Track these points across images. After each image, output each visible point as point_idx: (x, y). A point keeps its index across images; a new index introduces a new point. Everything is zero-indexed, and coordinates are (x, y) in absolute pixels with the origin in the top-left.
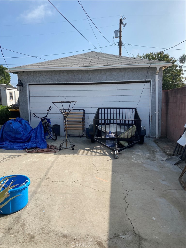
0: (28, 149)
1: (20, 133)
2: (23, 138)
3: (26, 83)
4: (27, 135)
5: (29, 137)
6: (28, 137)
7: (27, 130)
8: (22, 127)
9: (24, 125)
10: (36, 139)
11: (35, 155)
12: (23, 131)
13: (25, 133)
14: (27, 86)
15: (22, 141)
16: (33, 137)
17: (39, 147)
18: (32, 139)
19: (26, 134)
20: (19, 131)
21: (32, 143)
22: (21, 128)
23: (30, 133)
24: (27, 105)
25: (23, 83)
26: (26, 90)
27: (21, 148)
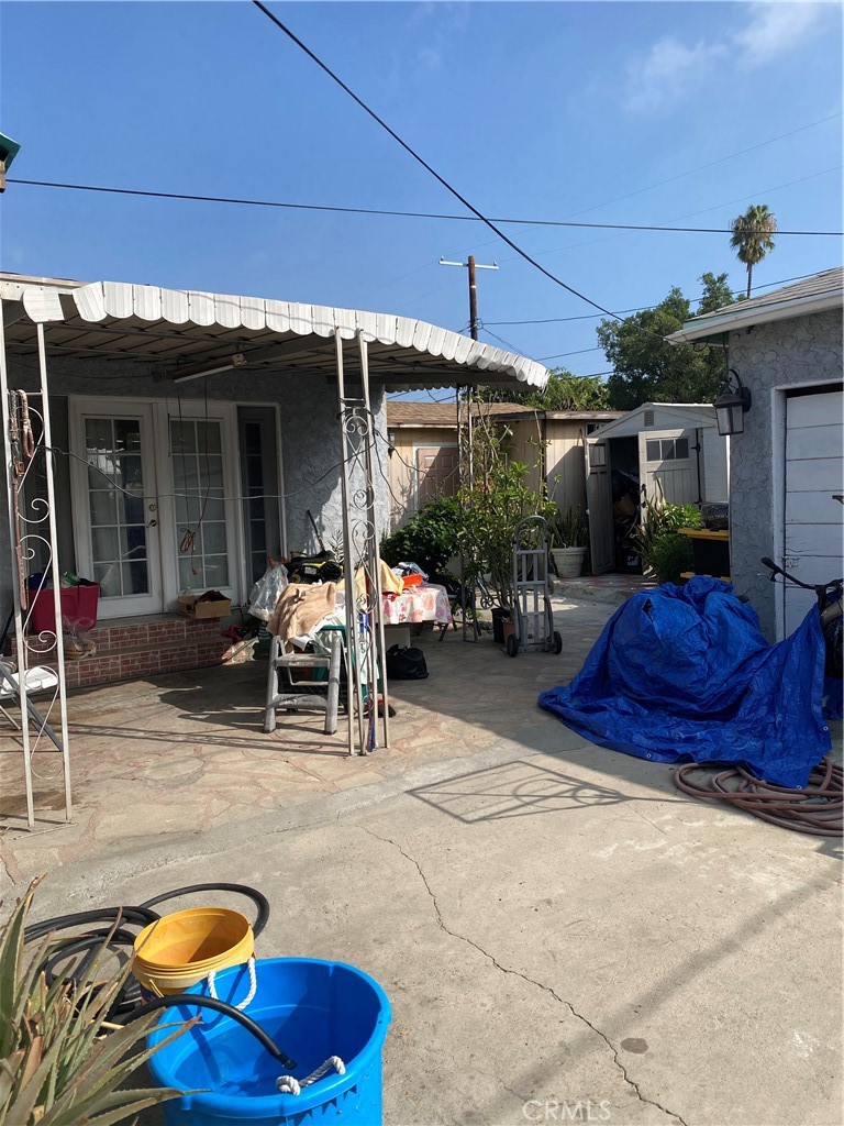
0: (695, 764)
1: (691, 665)
2: (702, 693)
3: (765, 387)
4: (726, 681)
5: (734, 688)
6: (730, 691)
7: (730, 649)
8: (701, 632)
9: (715, 620)
10: (771, 710)
11: (701, 823)
12: (703, 653)
13: (719, 665)
14: (773, 405)
15: (694, 706)
16: (753, 698)
17: (760, 765)
18: (747, 704)
19: (722, 672)
20: (683, 649)
21: (740, 732)
22: (695, 636)
23: (742, 667)
24: (769, 505)
25: (754, 387)
26: (764, 425)
27: (662, 752)
